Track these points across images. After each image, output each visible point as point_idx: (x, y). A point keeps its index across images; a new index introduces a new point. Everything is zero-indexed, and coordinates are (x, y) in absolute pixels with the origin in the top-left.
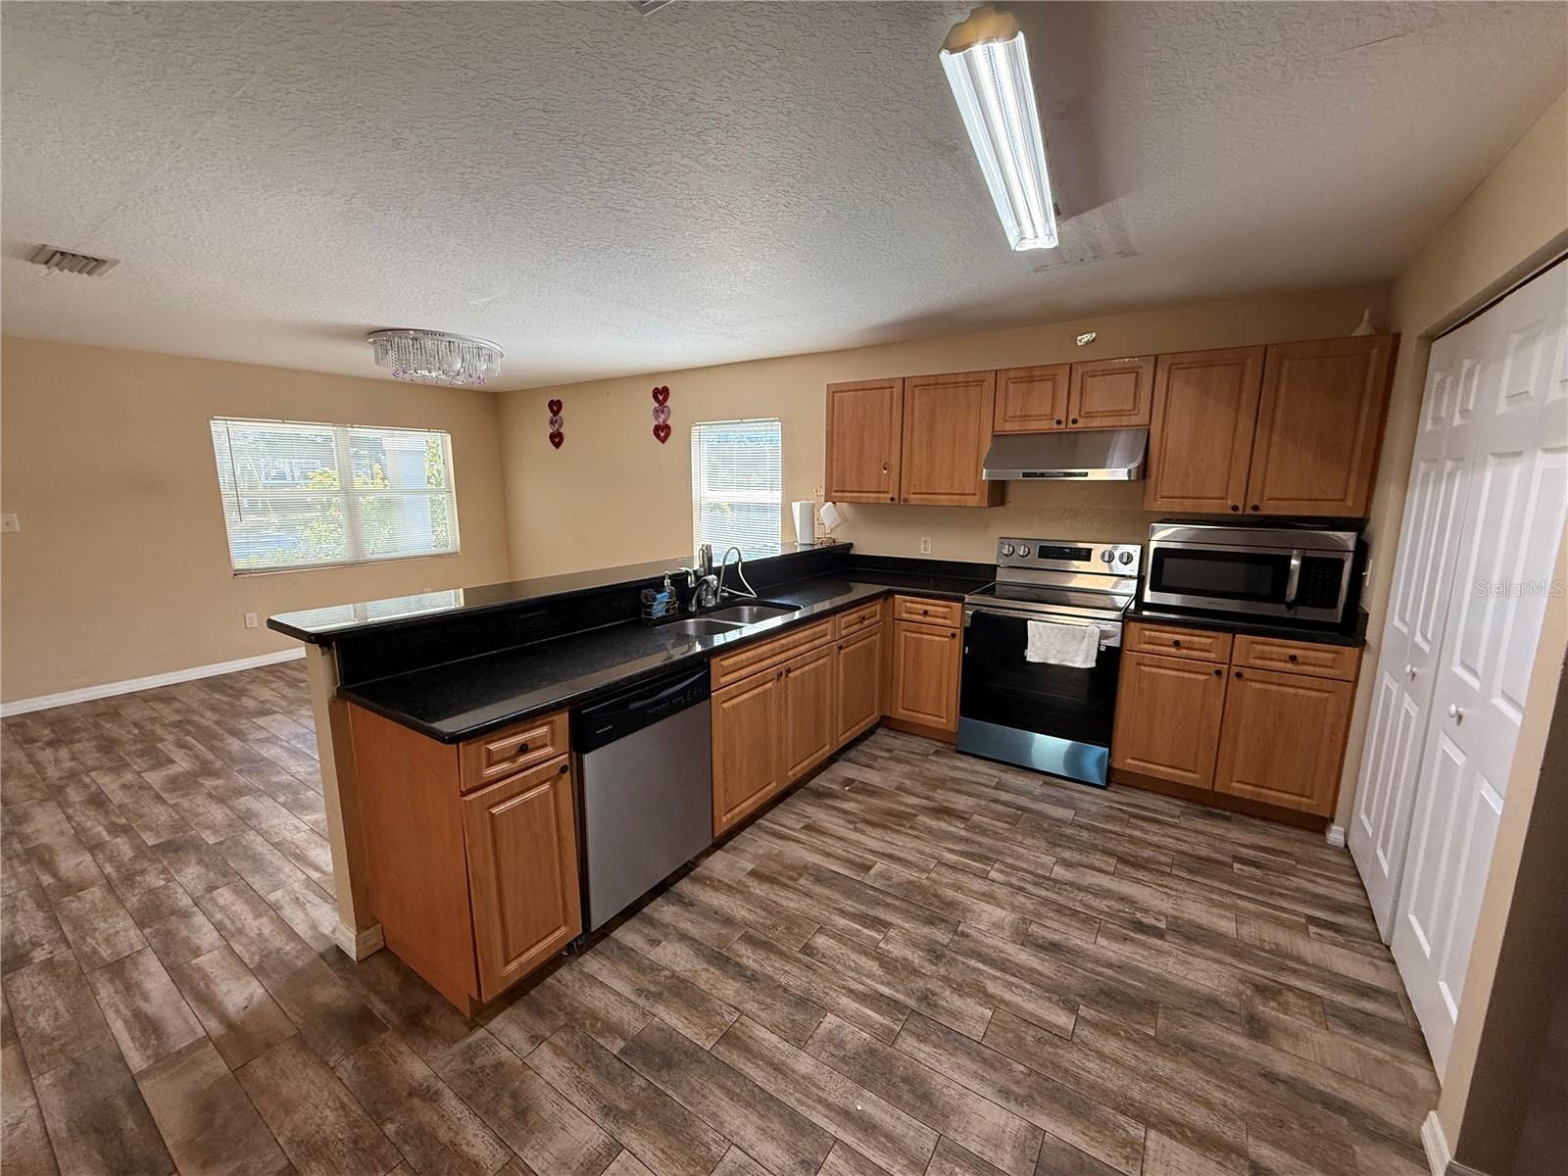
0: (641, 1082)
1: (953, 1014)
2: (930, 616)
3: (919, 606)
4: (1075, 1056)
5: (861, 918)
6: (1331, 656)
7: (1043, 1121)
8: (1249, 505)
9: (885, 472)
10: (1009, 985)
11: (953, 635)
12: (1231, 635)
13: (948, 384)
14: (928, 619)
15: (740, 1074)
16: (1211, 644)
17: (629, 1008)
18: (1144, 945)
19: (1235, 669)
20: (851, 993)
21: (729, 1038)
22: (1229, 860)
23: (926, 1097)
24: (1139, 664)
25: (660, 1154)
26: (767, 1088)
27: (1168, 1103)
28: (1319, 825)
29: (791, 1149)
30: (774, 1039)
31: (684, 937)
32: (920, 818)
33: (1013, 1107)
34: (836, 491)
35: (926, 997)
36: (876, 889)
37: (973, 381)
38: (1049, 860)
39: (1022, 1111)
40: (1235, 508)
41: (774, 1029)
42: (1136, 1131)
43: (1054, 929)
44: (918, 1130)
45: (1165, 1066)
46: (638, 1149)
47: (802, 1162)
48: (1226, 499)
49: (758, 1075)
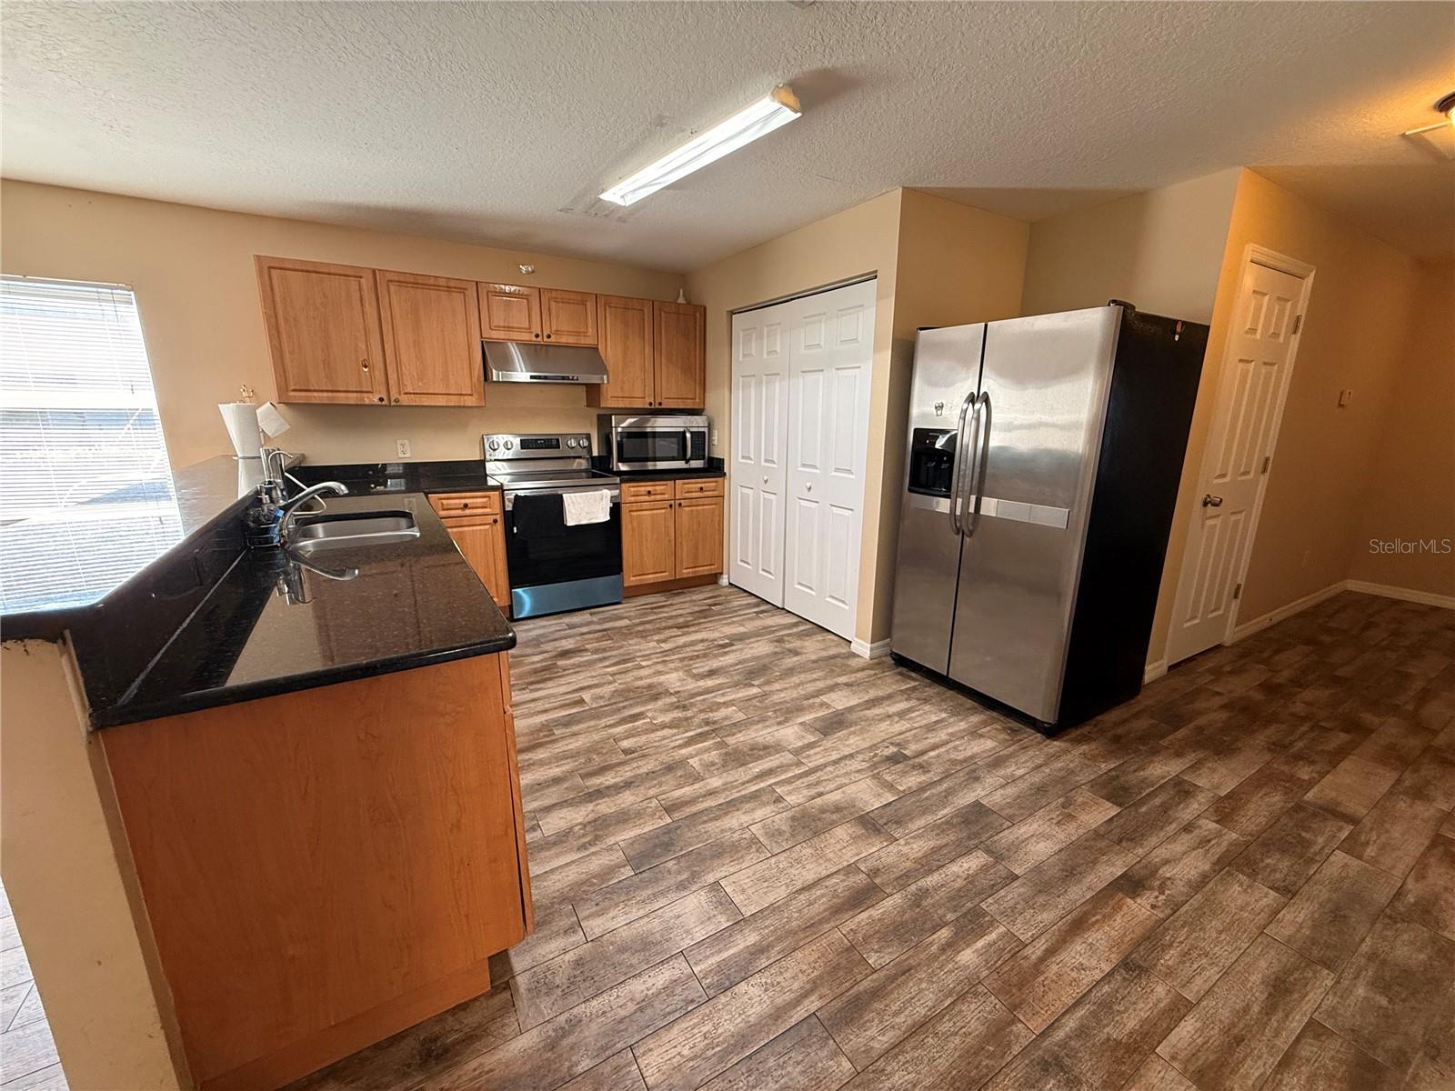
0: (670, 864)
1: (726, 718)
2: (470, 508)
3: (457, 501)
4: (775, 697)
5: (623, 721)
6: (714, 484)
7: (800, 720)
8: (657, 402)
9: (366, 370)
10: (723, 695)
11: (495, 521)
12: (673, 482)
13: (426, 285)
14: (468, 512)
15: (702, 812)
16: (665, 489)
17: (593, 858)
18: (733, 651)
19: (677, 502)
20: (680, 747)
21: (669, 810)
22: (707, 607)
23: (765, 748)
24: (630, 511)
25: (732, 864)
26: (720, 802)
27: (811, 688)
28: (713, 579)
29: (764, 804)
30: (687, 789)
31: (548, 809)
32: (559, 663)
33: (787, 724)
34: (294, 390)
35: (707, 723)
36: (606, 706)
37: (455, 288)
38: (652, 644)
39: (791, 723)
40: (651, 404)
41: (680, 786)
42: (818, 700)
43: (703, 666)
44: (781, 756)
45: (795, 679)
46: (723, 874)
47: (774, 802)
48: (644, 398)
49: (710, 803)
